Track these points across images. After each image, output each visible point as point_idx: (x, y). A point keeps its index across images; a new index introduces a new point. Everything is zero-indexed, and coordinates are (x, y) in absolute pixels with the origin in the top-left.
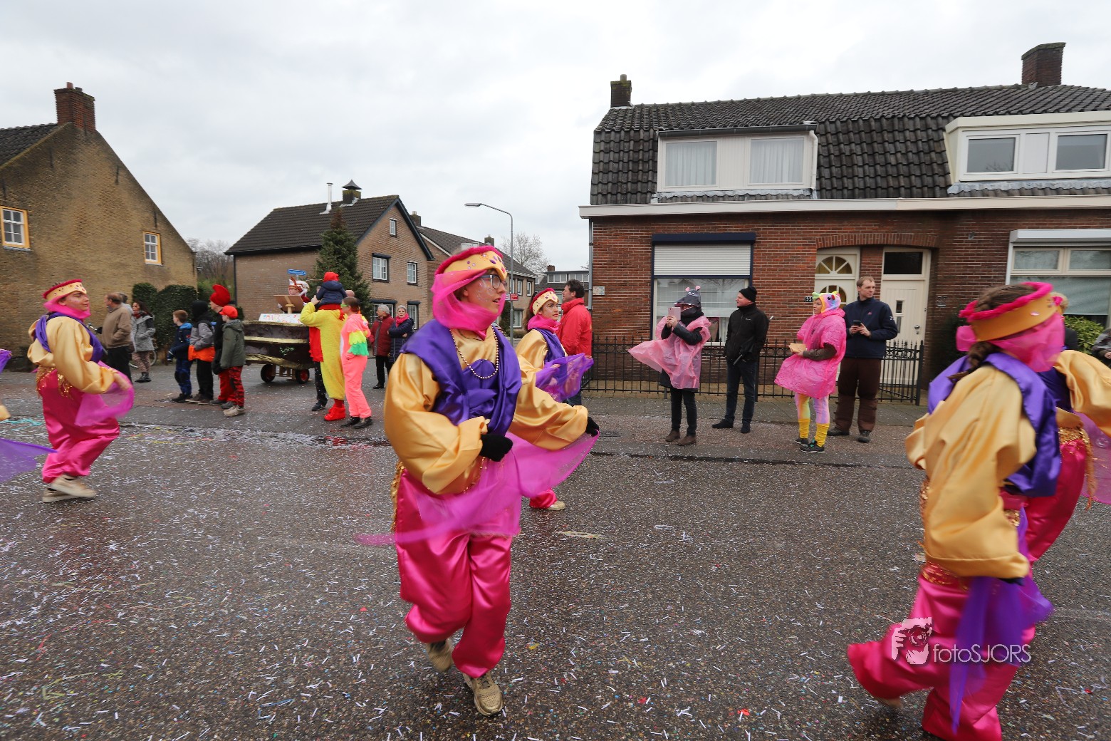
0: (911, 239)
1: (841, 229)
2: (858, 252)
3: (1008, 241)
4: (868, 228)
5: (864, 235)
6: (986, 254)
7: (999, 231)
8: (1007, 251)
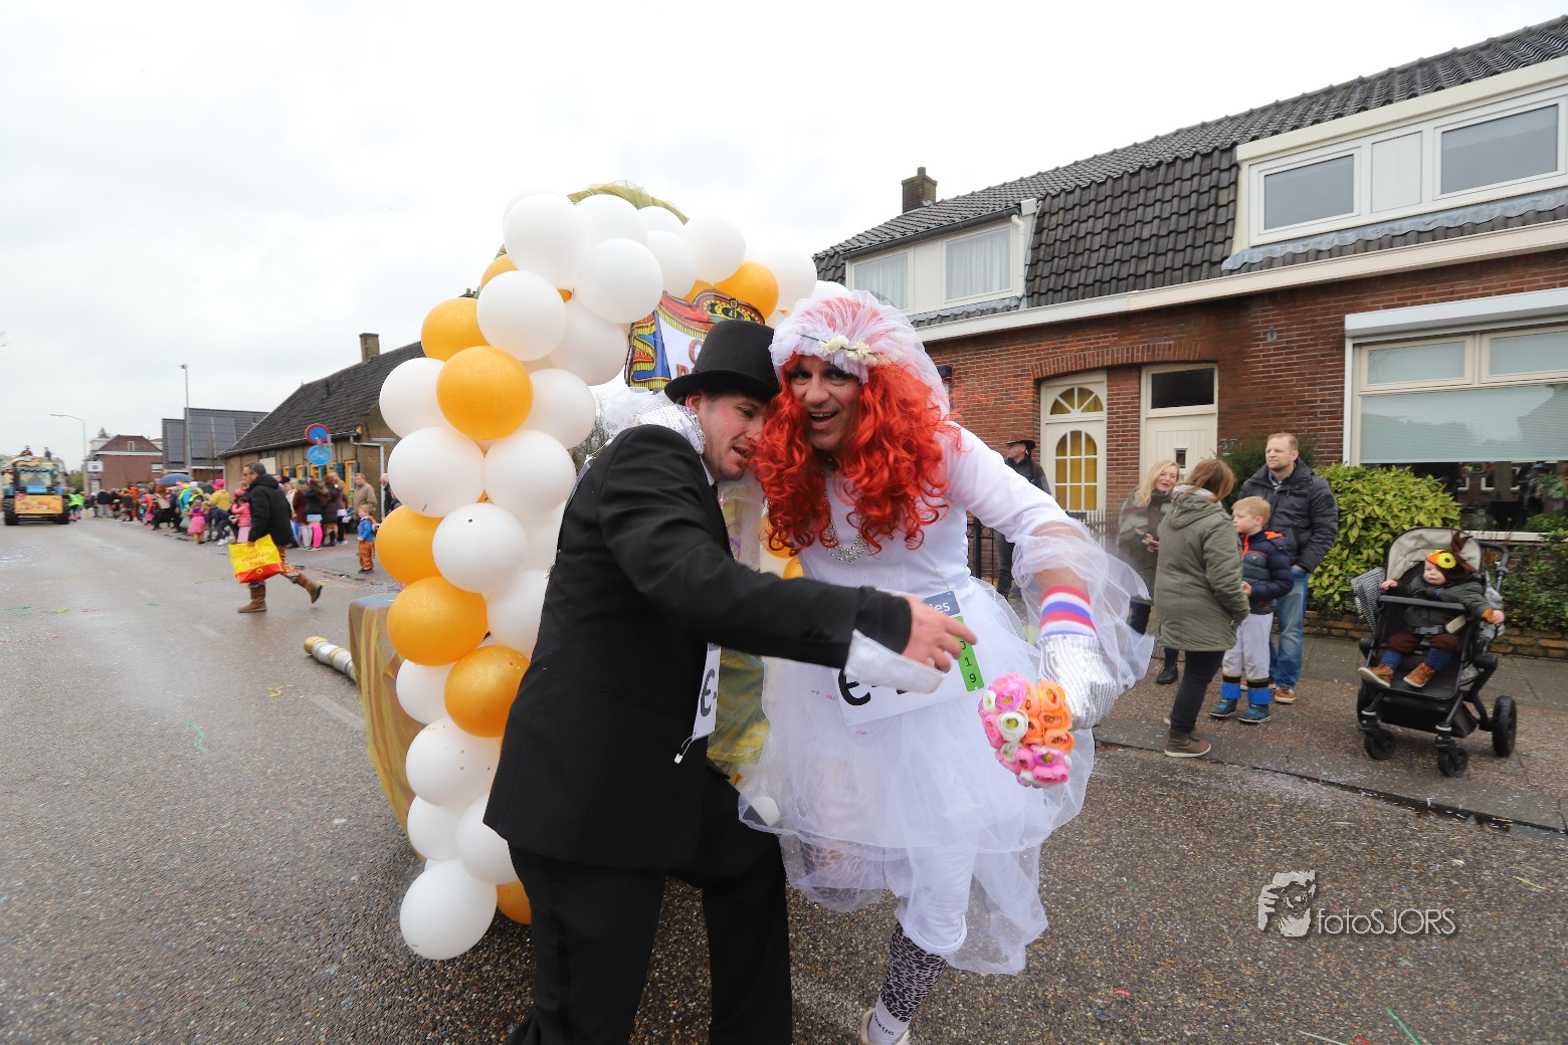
0: (1169, 350)
1: (1064, 347)
2: (1103, 377)
3: (1343, 337)
4: (1103, 342)
5: (1098, 353)
6: (1302, 363)
7: (1323, 320)
8: (1343, 354)
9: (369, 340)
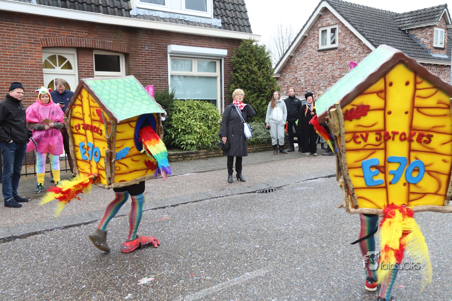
0: (111, 45)
1: (60, 32)
2: (74, 52)
3: (167, 52)
4: (80, 34)
6: (156, 60)
7: (161, 45)
8: (167, 58)
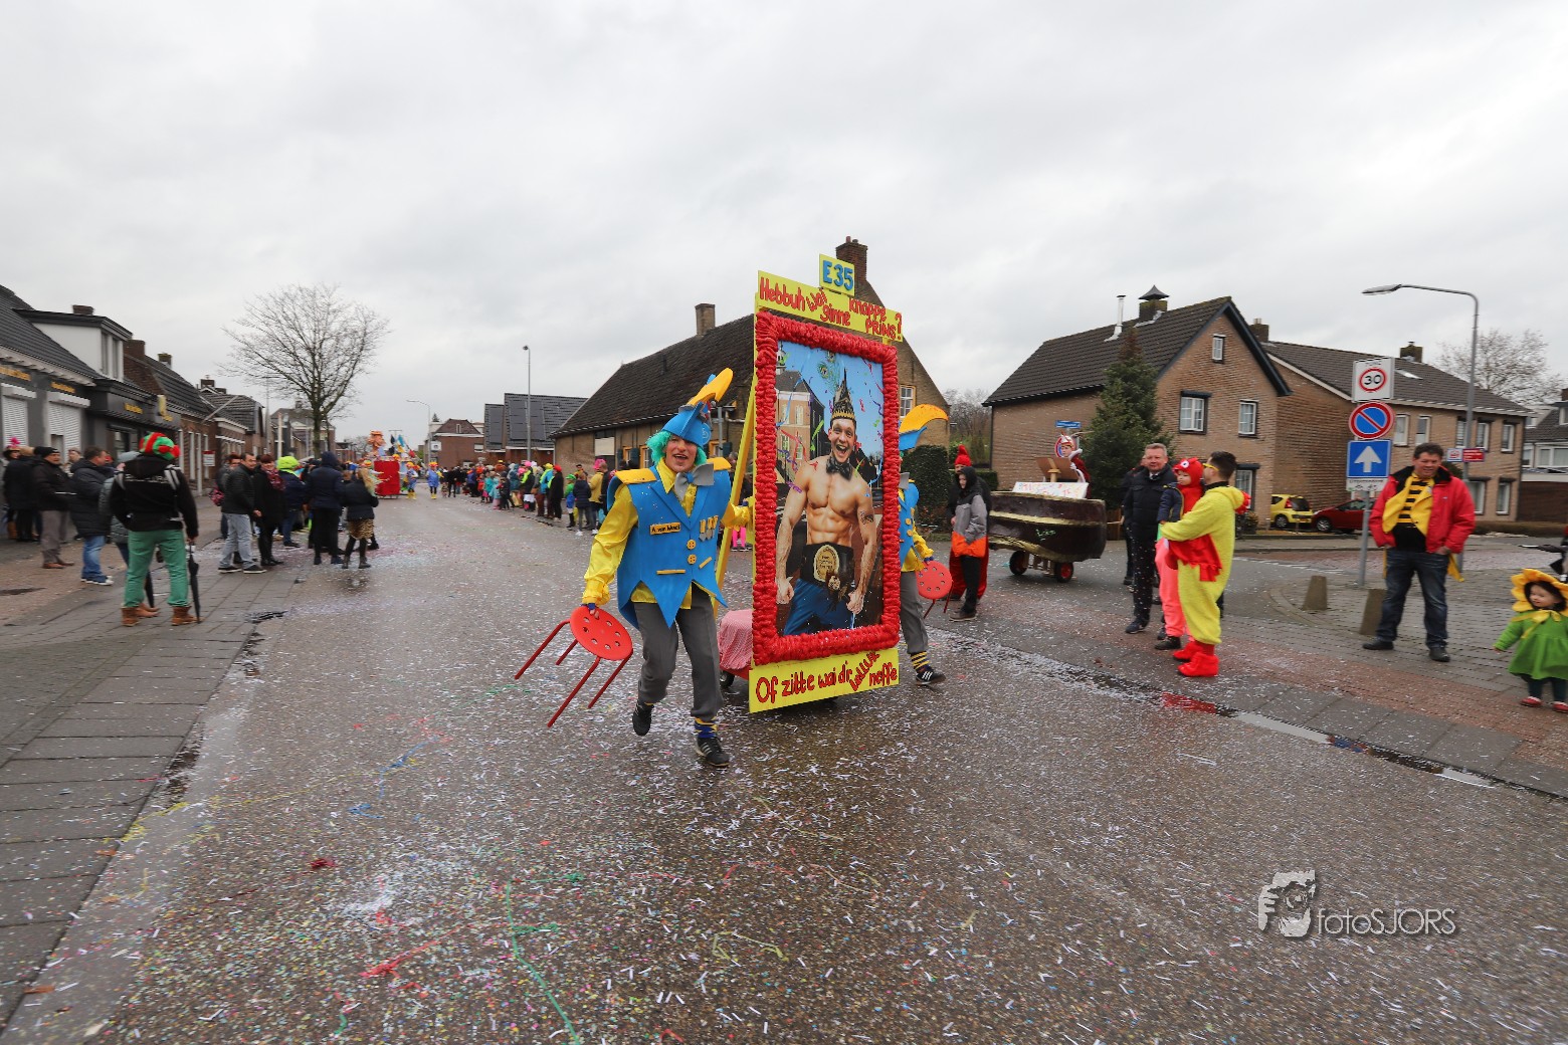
9: (705, 311)
